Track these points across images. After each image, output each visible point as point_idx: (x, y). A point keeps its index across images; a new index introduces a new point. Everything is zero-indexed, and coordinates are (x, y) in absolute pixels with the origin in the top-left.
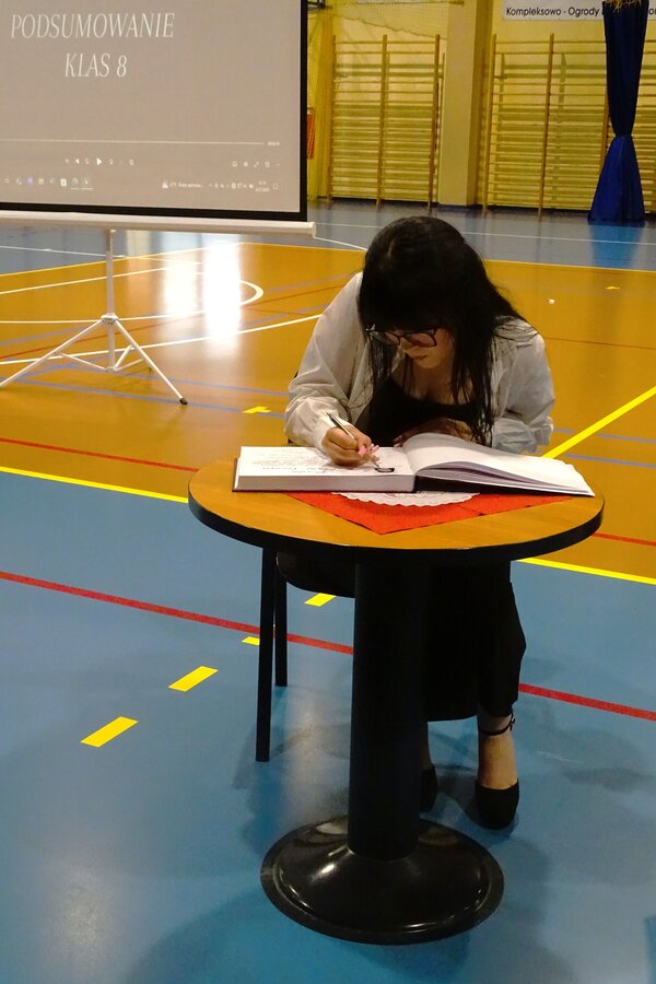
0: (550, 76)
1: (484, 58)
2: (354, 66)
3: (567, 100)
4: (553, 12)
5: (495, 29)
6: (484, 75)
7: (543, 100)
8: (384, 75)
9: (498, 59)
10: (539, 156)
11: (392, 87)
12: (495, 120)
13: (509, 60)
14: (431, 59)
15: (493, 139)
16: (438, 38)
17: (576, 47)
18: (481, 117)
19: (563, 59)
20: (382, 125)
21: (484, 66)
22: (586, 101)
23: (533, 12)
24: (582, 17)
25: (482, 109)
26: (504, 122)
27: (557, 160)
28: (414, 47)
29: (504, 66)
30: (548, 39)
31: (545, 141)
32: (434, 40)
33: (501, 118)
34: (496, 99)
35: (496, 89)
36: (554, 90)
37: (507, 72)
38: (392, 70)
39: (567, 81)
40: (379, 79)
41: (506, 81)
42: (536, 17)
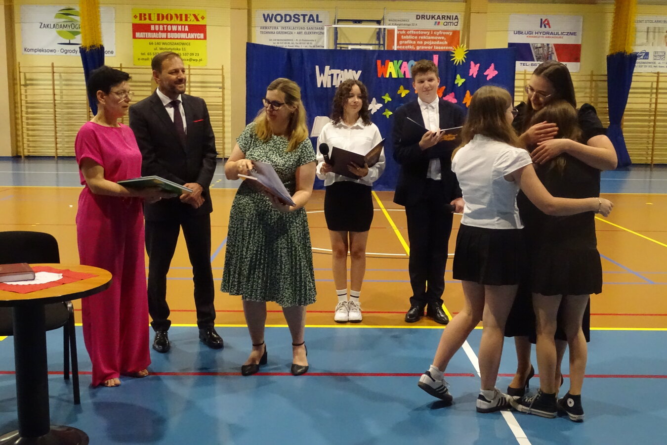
0: (53, 85)
1: (13, 75)
3: (65, 98)
4: (51, 51)
5: (18, 59)
6: (14, 84)
7: (51, 97)
9: (22, 75)
10: (53, 128)
12: (24, 109)
13: (28, 76)
15: (24, 119)
17: (67, 70)
18: (15, 107)
19: (60, 76)
21: (14, 80)
22: (77, 98)
23: (40, 51)
24: (68, 54)
25: (15, 103)
26: (30, 110)
29: (26, 79)
30: (50, 65)
31: (55, 120)
33: (27, 107)
34: (23, 97)
35: (23, 92)
36: (57, 92)
37: (28, 82)
39: (64, 87)
41: (29, 87)
42: (42, 53)
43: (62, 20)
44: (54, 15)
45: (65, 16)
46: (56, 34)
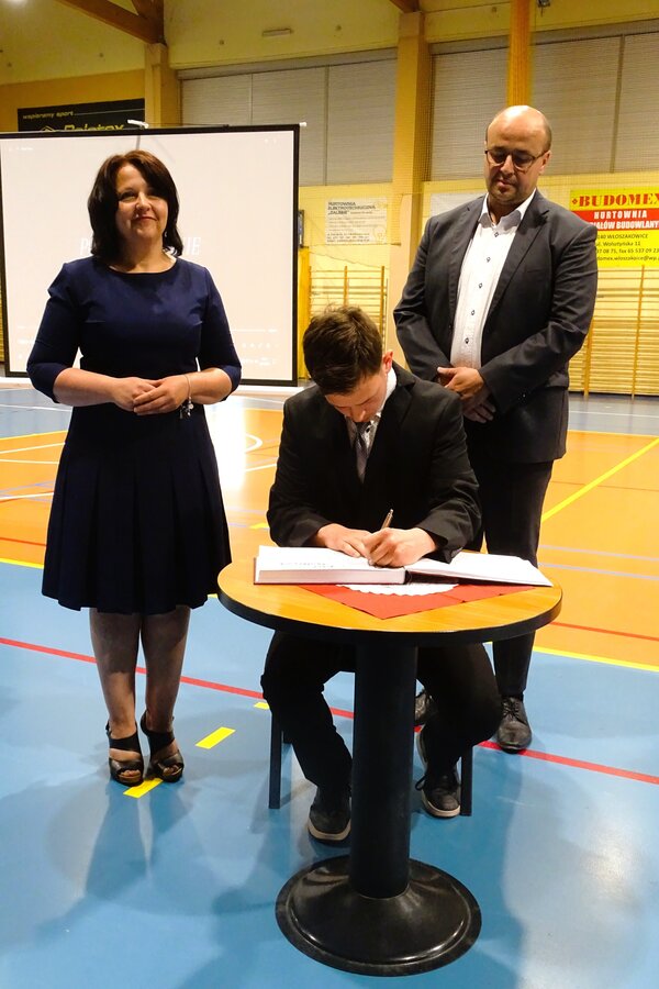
2: (325, 287)
8: (345, 293)
14: (378, 283)
16: (383, 268)
28: (366, 275)
32: (380, 269)
38: (351, 290)
40: (342, 296)
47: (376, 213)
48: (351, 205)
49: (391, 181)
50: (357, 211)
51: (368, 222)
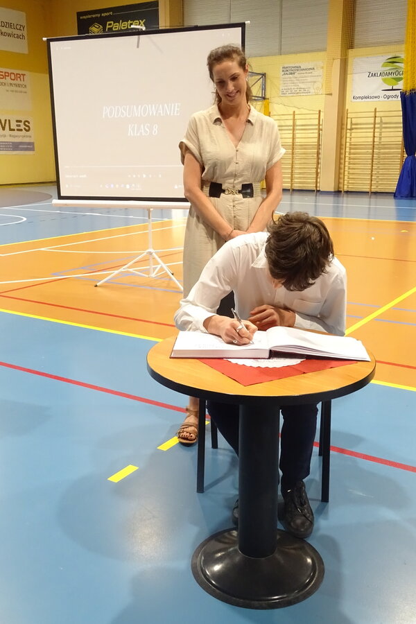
0: (374, 128)
1: (342, 120)
3: (383, 140)
4: (376, 97)
5: (347, 106)
6: (342, 129)
7: (371, 139)
8: (294, 130)
9: (349, 120)
10: (370, 166)
11: (297, 136)
12: (348, 150)
13: (354, 121)
14: (316, 122)
15: (347, 159)
16: (320, 111)
17: (387, 114)
18: (341, 149)
19: (381, 119)
20: (293, 154)
21: (342, 124)
22: (393, 139)
23: (366, 98)
24: (390, 99)
25: (341, 145)
26: (352, 151)
27: (378, 168)
28: (308, 116)
29: (352, 124)
30: (373, 110)
31: (372, 159)
32: (318, 112)
33: (350, 149)
34: (348, 140)
35: (348, 135)
36: (377, 134)
37: (353, 126)
38: (297, 128)
39: (383, 130)
40: (291, 132)
41: (353, 131)
42: (368, 100)
43: (388, 69)
44: (381, 64)
45: (391, 64)
46: (381, 81)
47: (315, 73)
48: (298, 68)
49: (325, 50)
50: (302, 72)
51: (309, 79)
